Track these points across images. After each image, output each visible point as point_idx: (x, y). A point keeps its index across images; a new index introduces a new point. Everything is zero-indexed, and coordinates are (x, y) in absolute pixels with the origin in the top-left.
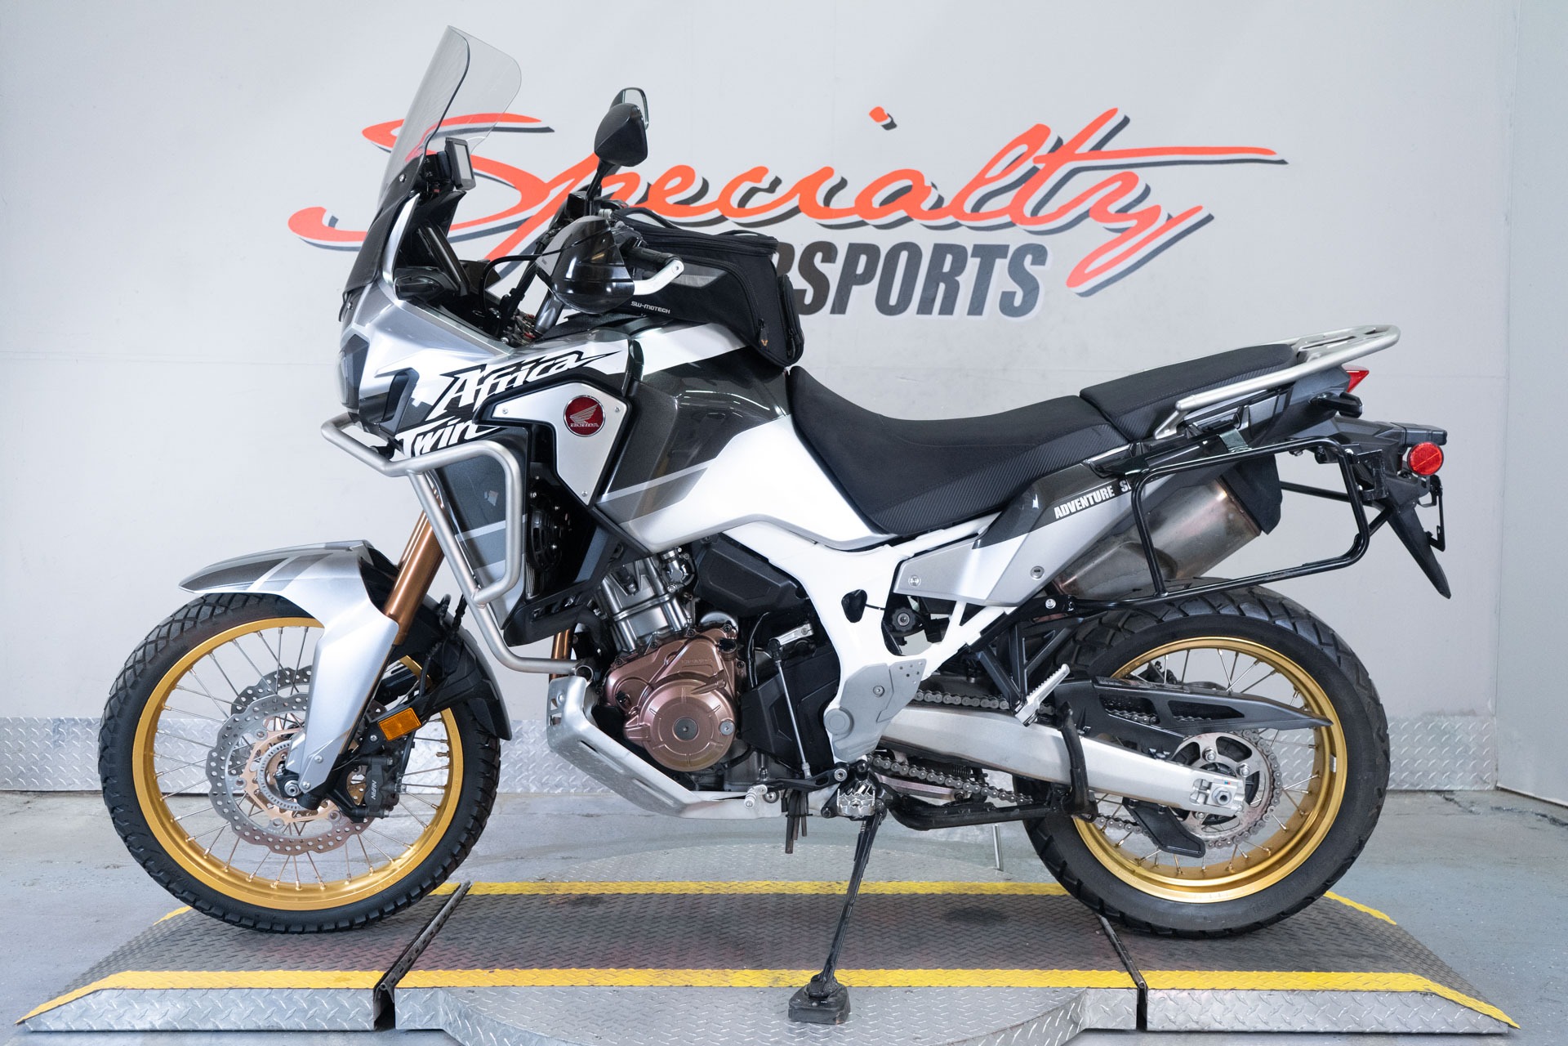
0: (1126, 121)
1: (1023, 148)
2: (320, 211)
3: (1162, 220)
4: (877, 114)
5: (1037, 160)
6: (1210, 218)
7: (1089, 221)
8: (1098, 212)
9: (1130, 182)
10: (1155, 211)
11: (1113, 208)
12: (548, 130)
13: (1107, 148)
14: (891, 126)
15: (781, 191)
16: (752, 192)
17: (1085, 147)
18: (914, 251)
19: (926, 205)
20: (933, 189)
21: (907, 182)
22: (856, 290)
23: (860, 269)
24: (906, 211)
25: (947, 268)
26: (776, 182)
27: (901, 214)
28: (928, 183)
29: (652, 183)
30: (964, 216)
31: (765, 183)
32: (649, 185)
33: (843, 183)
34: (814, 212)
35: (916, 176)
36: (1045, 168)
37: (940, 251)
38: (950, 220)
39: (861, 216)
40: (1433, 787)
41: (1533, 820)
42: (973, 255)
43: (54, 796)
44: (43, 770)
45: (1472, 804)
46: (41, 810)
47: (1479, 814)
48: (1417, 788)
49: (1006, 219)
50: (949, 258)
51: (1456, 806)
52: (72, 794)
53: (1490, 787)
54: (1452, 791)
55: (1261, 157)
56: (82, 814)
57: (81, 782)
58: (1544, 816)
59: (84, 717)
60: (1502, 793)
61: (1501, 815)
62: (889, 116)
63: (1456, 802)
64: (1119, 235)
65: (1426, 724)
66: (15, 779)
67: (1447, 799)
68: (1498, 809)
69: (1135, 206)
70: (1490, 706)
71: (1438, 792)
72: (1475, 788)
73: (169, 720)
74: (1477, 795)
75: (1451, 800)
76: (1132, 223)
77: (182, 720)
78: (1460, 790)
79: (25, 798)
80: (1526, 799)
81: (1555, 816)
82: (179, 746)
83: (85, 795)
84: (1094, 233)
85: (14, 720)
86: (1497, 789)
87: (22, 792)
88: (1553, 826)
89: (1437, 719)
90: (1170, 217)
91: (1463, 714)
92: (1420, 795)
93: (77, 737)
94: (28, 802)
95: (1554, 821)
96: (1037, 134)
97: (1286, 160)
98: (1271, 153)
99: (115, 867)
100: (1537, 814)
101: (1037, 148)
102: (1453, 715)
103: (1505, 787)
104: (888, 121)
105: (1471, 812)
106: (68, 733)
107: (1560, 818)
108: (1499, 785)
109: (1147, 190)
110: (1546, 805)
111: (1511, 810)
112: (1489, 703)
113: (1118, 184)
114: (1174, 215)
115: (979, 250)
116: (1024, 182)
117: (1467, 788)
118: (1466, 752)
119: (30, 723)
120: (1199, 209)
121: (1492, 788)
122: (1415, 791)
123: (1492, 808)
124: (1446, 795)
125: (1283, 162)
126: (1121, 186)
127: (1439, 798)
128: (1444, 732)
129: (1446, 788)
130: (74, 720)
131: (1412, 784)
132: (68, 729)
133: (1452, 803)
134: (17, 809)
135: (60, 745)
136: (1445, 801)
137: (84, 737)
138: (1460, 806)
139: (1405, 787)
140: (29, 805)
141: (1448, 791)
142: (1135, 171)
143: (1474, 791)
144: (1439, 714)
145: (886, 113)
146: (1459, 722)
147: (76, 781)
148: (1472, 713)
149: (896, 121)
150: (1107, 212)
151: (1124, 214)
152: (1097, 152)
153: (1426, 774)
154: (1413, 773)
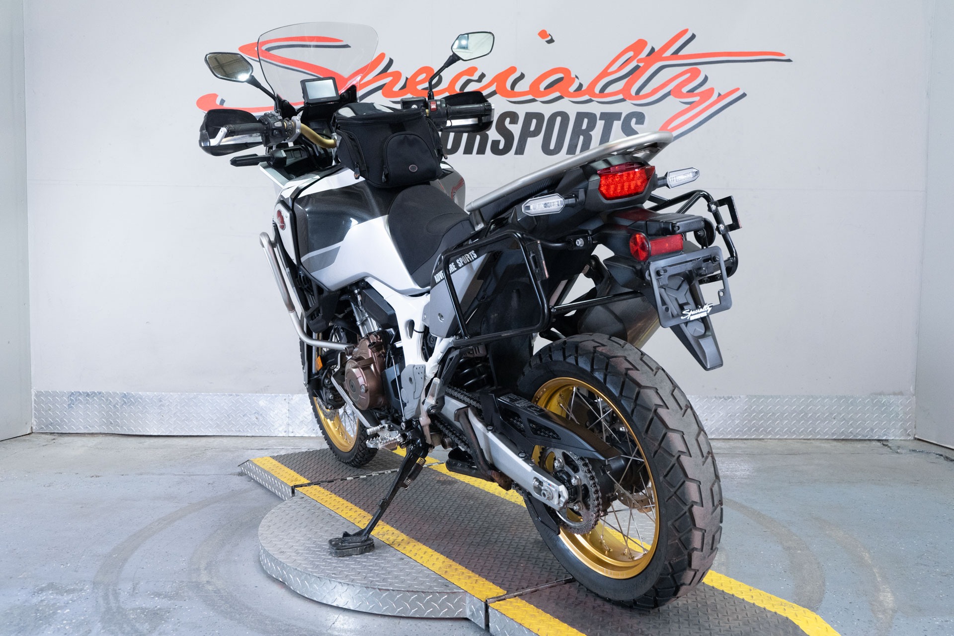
0: (693, 37)
1: (631, 54)
2: (215, 96)
3: (715, 97)
4: (543, 34)
5: (639, 61)
6: (744, 95)
7: (670, 98)
8: (676, 92)
9: (695, 74)
10: (711, 91)
11: (685, 90)
12: (347, 46)
13: (681, 53)
14: (551, 41)
15: (485, 81)
16: (468, 82)
17: (669, 53)
18: (565, 116)
19: (572, 89)
20: (576, 79)
21: (560, 75)
22: (530, 140)
23: (532, 128)
24: (560, 93)
25: (584, 127)
26: (483, 76)
27: (557, 94)
28: (573, 76)
29: (409, 77)
30: (595, 96)
31: (476, 77)
32: (407, 79)
33: (522, 76)
34: (505, 94)
35: (566, 71)
36: (643, 66)
37: (580, 116)
38: (586, 97)
39: (533, 96)
40: (876, 438)
41: (933, 457)
42: (600, 119)
43: (69, 436)
44: (62, 421)
45: (899, 447)
46: (61, 444)
47: (902, 454)
48: (867, 438)
49: (620, 97)
50: (586, 121)
51: (889, 449)
52: (79, 435)
53: (911, 438)
54: (888, 440)
55: (776, 58)
56: (83, 446)
57: (84, 428)
58: (941, 455)
59: (85, 391)
60: (918, 441)
61: (915, 454)
62: (550, 35)
63: (889, 447)
64: (689, 106)
65: (873, 400)
66: (47, 426)
67: (884, 445)
68: (914, 451)
69: (698, 88)
70: (912, 390)
71: (879, 440)
72: (902, 438)
73: (132, 393)
74: (903, 442)
75: (886, 445)
76: (697, 99)
77: (140, 393)
78: (892, 440)
79: (52, 437)
80: (932, 445)
81: (947, 456)
82: (139, 408)
83: (86, 435)
84: (673, 105)
85: (47, 392)
86: (915, 439)
87: (51, 433)
88: (946, 461)
89: (879, 397)
90: (719, 95)
91: (895, 394)
92: (868, 442)
93: (81, 402)
94: (54, 439)
95: (947, 458)
96: (640, 45)
97: (791, 59)
98: (782, 55)
99: (97, 477)
100: (937, 454)
101: (640, 53)
102: (889, 395)
103: (920, 438)
104: (549, 38)
105: (897, 452)
106: (76, 400)
107: (950, 457)
108: (916, 437)
109: (706, 79)
110: (943, 448)
111: (922, 452)
112: (911, 388)
113: (688, 75)
114: (722, 94)
115: (604, 116)
116: (631, 74)
117: (897, 438)
118: (897, 417)
119: (54, 395)
120: (738, 89)
121: (912, 438)
122: (865, 440)
123: (910, 450)
124: (884, 442)
125: (789, 60)
126: (690, 76)
127: (879, 444)
128: (883, 405)
129: (884, 438)
130: (79, 392)
131: (863, 436)
132: (76, 398)
133: (886, 447)
134: (47, 443)
135: (72, 407)
136: (882, 446)
137: (85, 402)
138: (891, 449)
139: (859, 437)
140: (54, 441)
141: (885, 440)
142: (699, 67)
143: (901, 440)
144: (880, 394)
145: (548, 33)
146: (893, 399)
147: (81, 427)
148: (901, 393)
149: (554, 38)
150: (681, 92)
151: (692, 93)
152: (675, 56)
153: (872, 430)
154: (864, 429)
